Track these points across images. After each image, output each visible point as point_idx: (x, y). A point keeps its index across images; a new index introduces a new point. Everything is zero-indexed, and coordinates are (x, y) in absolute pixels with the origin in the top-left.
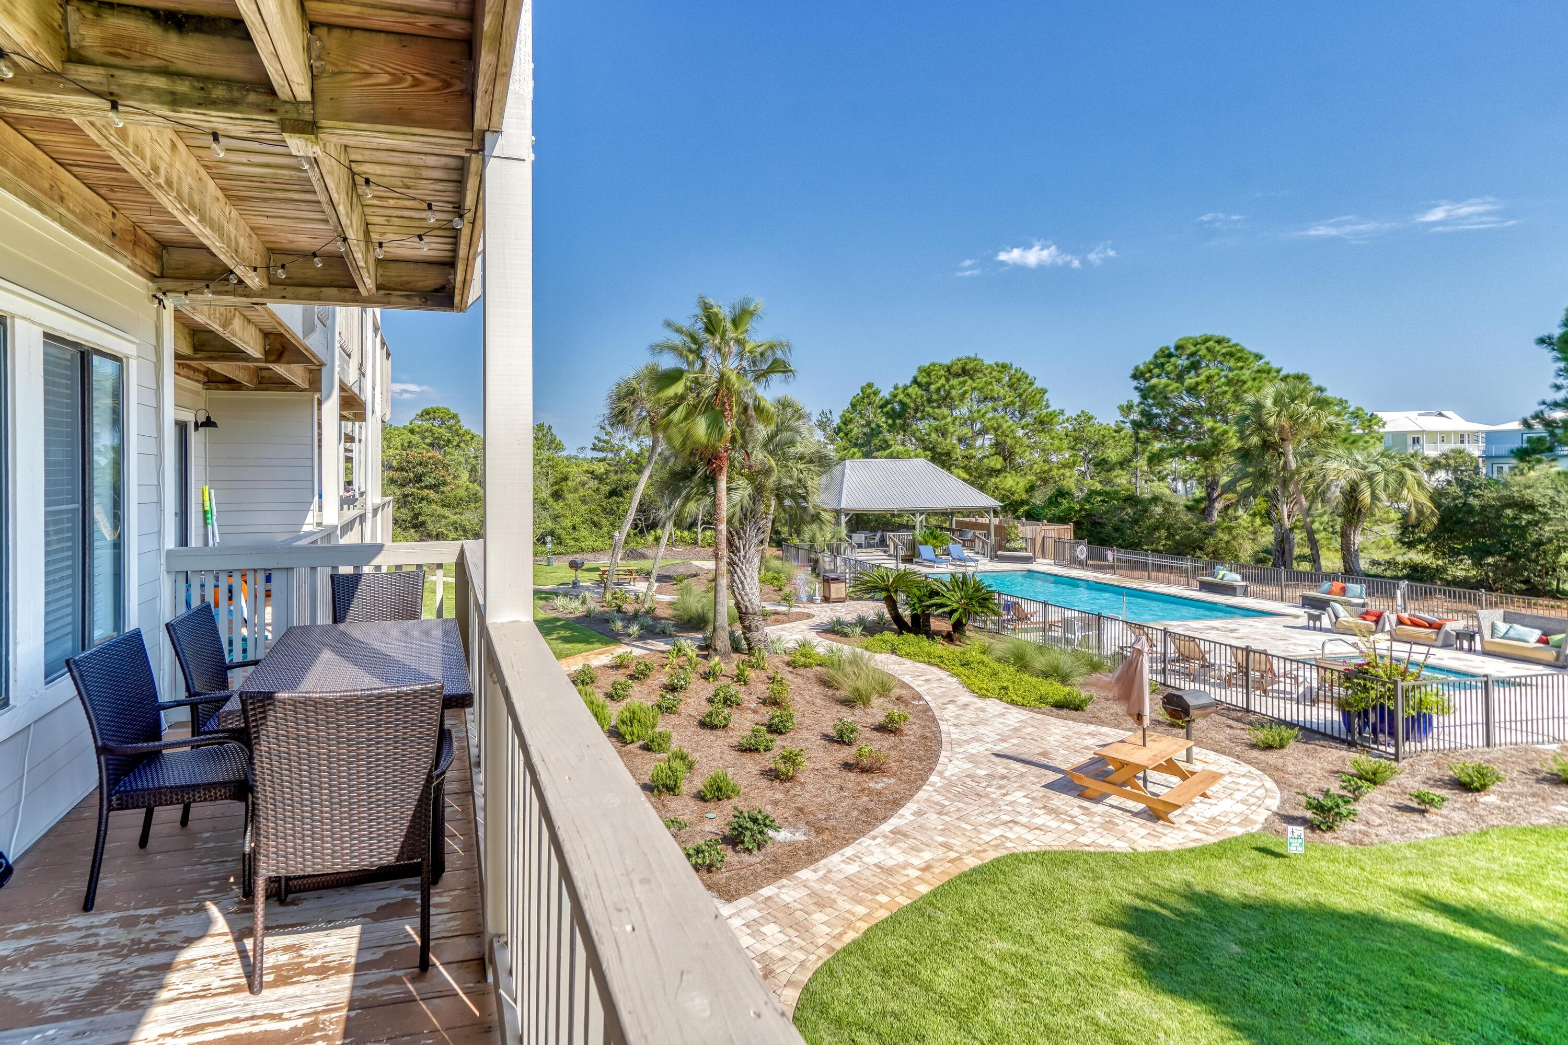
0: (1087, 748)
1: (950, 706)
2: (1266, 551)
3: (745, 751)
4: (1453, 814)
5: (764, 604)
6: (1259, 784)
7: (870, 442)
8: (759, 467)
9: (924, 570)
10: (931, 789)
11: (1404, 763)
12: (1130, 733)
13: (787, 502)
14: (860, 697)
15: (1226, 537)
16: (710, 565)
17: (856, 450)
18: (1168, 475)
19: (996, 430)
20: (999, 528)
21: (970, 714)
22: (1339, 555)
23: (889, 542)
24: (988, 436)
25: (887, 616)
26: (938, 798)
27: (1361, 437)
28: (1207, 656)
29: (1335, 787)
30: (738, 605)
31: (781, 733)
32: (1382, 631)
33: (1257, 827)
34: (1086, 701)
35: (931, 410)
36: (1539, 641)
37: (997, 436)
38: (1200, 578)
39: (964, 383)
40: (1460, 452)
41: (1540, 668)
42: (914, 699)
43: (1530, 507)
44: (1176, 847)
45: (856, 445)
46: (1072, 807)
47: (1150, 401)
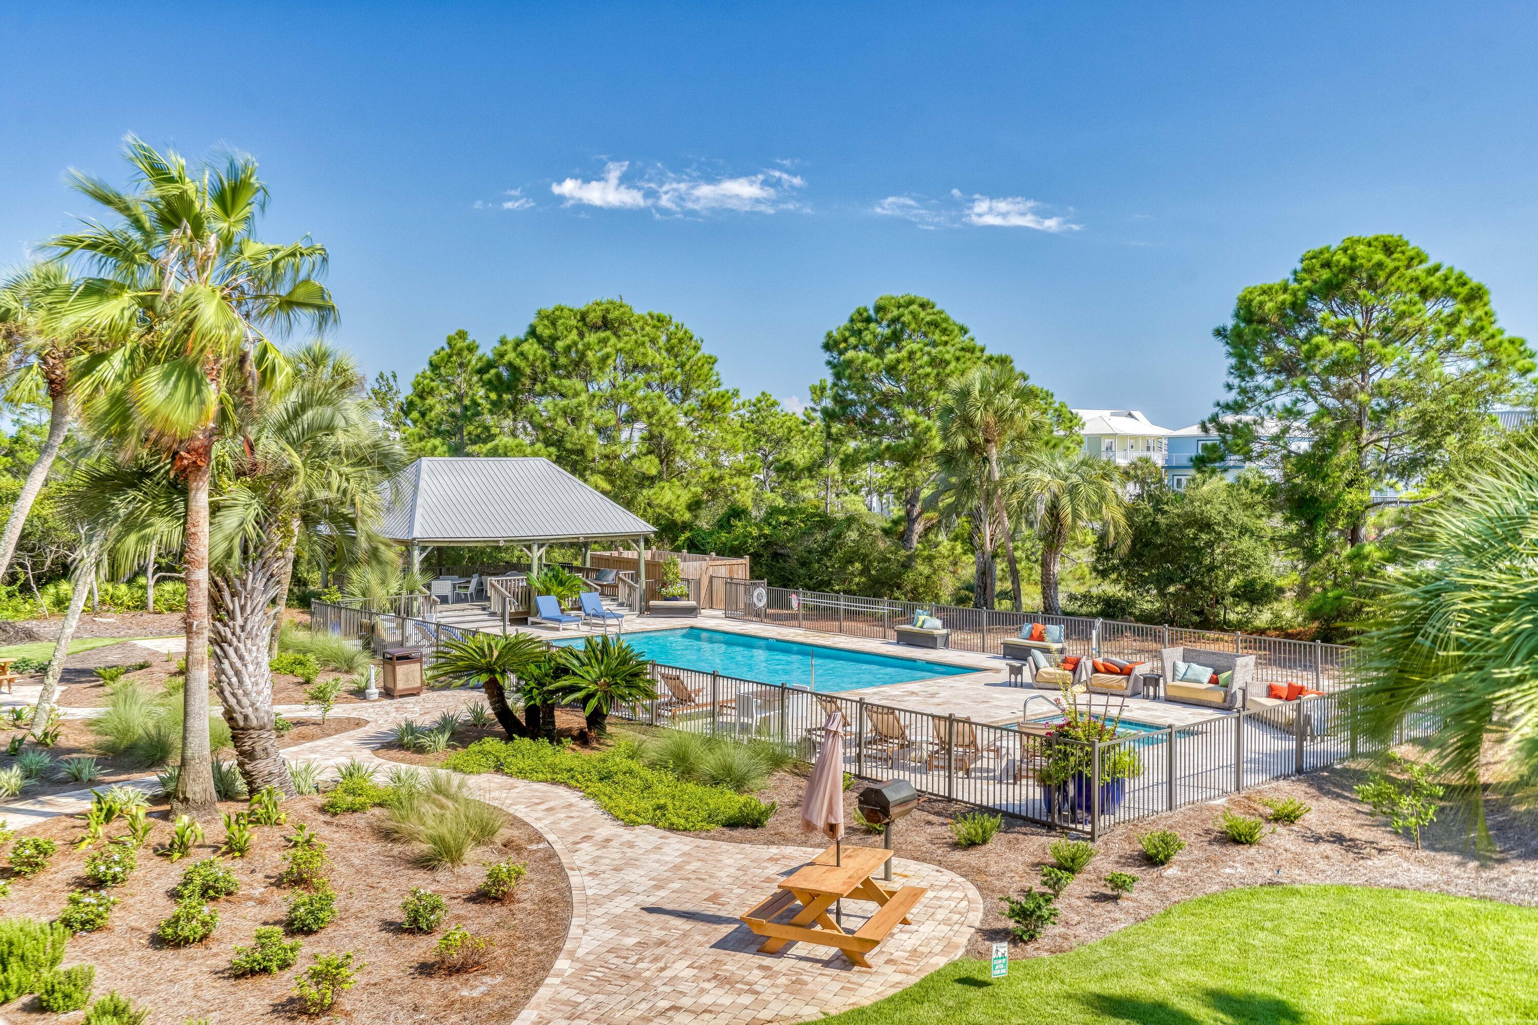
0: (768, 880)
1: (584, 846)
2: (969, 588)
3: (243, 975)
4: (1142, 896)
5: (278, 708)
6: (961, 895)
7: (461, 429)
8: (270, 470)
9: (546, 635)
10: (557, 981)
11: (1099, 842)
12: (820, 851)
13: (324, 529)
14: (448, 852)
15: (926, 571)
16: (176, 645)
17: (437, 441)
18: (862, 486)
19: (650, 416)
20: (652, 566)
21: (613, 854)
22: (1039, 589)
23: (490, 592)
24: (637, 425)
25: (489, 712)
26: (568, 993)
27: (1061, 440)
28: (907, 732)
29: (1036, 884)
30: (229, 716)
31: (310, 932)
32: (1079, 682)
33: (961, 952)
34: (765, 814)
35: (556, 382)
36: (1210, 682)
37: (651, 424)
38: (897, 627)
39: (604, 342)
40: (1147, 461)
41: (1210, 711)
42: (531, 841)
43: (1205, 525)
44: (874, 1000)
45: (438, 433)
46: (750, 969)
47: (845, 382)
